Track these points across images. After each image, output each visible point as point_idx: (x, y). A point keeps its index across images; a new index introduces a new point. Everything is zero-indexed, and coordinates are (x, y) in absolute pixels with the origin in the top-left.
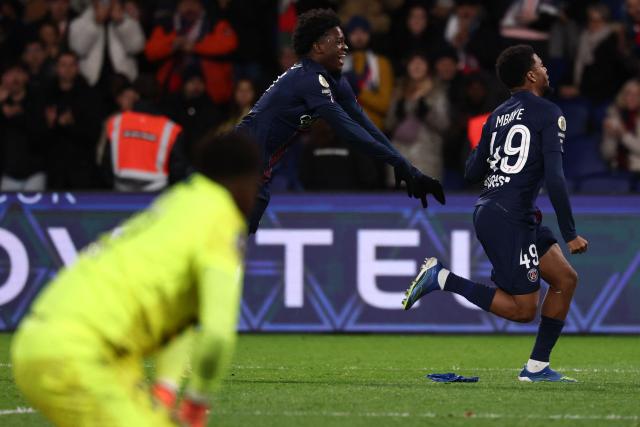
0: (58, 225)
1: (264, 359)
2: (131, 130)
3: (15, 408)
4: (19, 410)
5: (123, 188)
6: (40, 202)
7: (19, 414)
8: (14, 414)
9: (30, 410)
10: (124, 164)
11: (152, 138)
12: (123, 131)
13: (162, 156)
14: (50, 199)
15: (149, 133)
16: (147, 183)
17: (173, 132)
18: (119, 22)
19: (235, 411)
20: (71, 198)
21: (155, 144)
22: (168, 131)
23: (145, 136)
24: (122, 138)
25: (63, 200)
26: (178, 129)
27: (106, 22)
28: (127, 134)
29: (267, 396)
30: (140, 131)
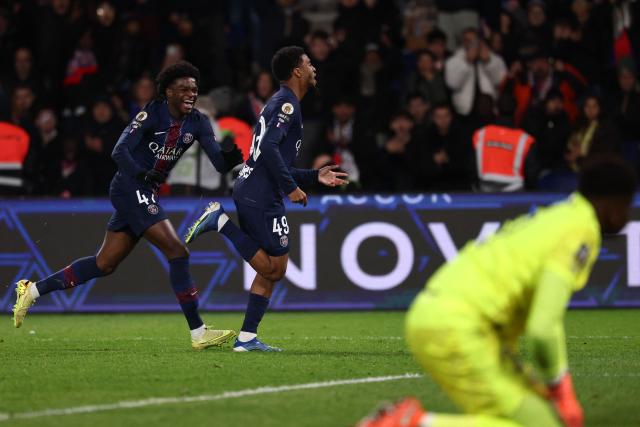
0: (436, 220)
1: (611, 330)
2: (492, 140)
3: (404, 374)
4: (408, 376)
5: (486, 189)
6: (421, 203)
7: (408, 379)
8: (403, 379)
9: (417, 375)
10: (487, 169)
11: (509, 147)
12: (486, 140)
13: (518, 162)
14: (430, 201)
15: (507, 143)
16: (505, 185)
17: (527, 142)
18: (486, 61)
19: (587, 373)
20: (447, 198)
21: (513, 152)
22: (523, 141)
23: (504, 146)
24: (485, 147)
25: (441, 200)
26: (532, 140)
27: (475, 61)
28: (489, 145)
29: (613, 361)
30: (500, 142)
